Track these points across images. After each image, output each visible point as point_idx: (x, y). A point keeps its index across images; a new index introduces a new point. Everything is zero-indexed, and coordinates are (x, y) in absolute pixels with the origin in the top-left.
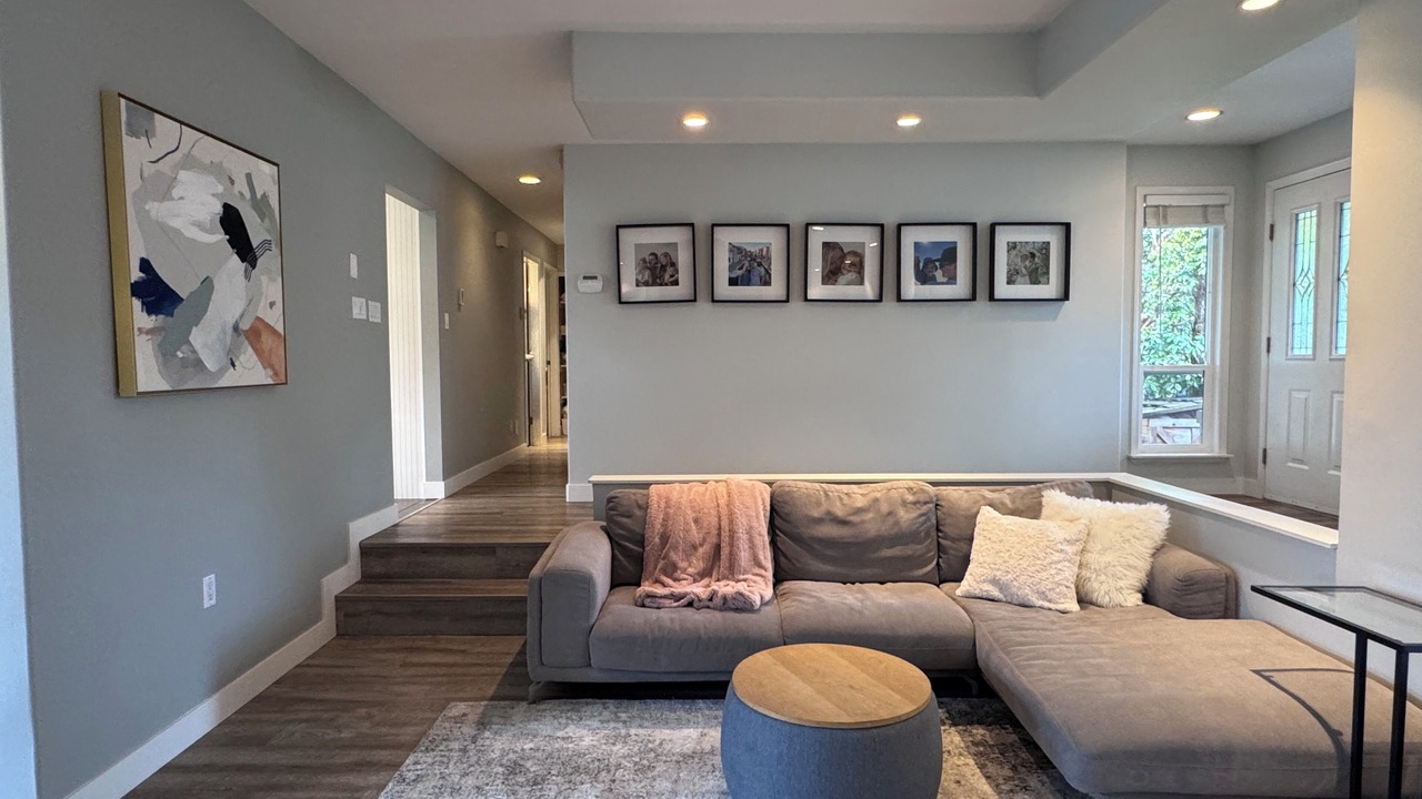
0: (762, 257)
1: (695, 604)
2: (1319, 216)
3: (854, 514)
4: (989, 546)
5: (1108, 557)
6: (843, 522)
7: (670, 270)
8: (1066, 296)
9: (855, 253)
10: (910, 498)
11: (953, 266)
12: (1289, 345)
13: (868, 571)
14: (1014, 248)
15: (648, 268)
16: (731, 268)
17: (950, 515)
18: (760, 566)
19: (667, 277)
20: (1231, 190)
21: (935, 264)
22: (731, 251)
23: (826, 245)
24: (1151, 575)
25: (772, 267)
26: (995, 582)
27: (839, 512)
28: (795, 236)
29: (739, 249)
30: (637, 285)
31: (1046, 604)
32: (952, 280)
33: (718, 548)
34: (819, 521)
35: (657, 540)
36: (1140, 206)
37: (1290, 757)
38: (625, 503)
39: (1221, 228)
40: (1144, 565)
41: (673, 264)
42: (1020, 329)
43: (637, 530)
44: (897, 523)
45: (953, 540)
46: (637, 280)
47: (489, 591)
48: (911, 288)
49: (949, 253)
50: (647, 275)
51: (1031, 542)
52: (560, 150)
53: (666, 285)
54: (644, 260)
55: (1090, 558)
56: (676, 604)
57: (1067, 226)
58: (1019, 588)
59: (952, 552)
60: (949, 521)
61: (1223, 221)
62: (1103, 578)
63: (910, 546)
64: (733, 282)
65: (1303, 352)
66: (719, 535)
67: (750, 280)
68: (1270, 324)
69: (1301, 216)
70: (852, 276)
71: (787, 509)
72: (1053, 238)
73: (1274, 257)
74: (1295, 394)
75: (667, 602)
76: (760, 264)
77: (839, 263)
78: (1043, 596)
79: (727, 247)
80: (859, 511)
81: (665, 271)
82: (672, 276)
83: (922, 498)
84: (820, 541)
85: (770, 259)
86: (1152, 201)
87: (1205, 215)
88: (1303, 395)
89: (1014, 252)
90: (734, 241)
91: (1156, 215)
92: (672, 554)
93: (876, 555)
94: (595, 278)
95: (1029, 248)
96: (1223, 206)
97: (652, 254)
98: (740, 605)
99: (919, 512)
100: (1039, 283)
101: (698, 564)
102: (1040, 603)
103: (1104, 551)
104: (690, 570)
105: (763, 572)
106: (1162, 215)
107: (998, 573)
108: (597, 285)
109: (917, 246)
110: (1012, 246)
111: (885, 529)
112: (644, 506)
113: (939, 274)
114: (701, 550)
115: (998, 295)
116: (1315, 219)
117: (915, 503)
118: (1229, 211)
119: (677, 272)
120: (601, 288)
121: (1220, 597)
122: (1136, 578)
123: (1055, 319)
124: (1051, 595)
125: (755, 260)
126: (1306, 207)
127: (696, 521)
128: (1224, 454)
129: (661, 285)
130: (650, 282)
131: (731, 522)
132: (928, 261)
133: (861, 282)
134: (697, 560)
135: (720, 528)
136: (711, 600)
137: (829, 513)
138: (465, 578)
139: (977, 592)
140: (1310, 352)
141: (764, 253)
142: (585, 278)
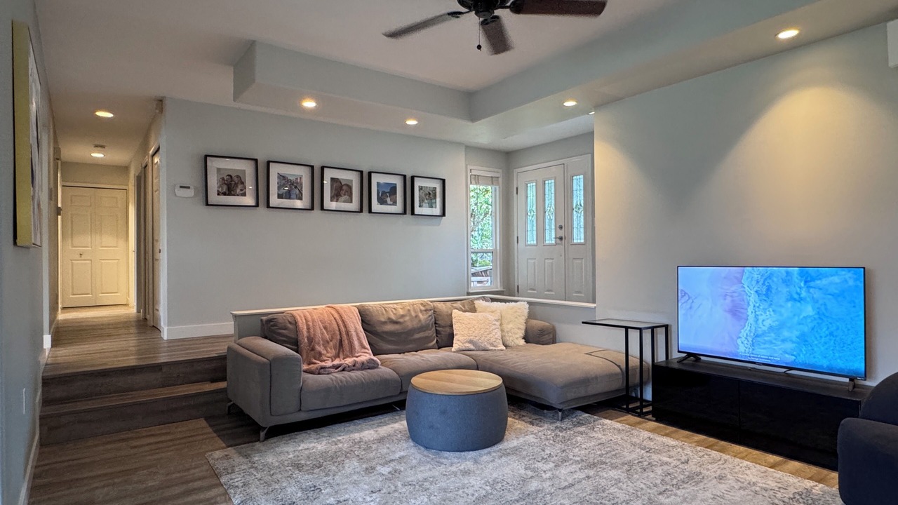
0: (297, 183)
1: (347, 369)
2: (536, 186)
3: (400, 318)
4: (464, 326)
5: (510, 326)
6: (396, 323)
7: (240, 187)
8: (444, 214)
9: (347, 185)
10: (423, 308)
11: (394, 196)
12: (526, 240)
13: (411, 346)
14: (422, 189)
15: (225, 184)
16: (279, 188)
17: (441, 316)
18: (365, 348)
19: (238, 191)
20: (500, 171)
21: (387, 194)
22: (278, 178)
23: (332, 179)
24: (526, 331)
25: (303, 189)
26: (471, 342)
27: (393, 317)
28: (317, 173)
29: (284, 177)
30: (218, 194)
31: (494, 348)
32: (395, 203)
33: (341, 341)
34: (385, 323)
35: (306, 340)
36: (469, 174)
37: (611, 376)
38: (281, 321)
39: (497, 187)
40: (523, 327)
41: (243, 183)
42: (426, 230)
43: (293, 336)
44: (420, 321)
45: (443, 327)
46: (218, 191)
47: (166, 394)
48: (376, 206)
49: (393, 189)
50: (225, 189)
51: (482, 322)
52: (160, 102)
53: (238, 195)
54: (223, 179)
55: (504, 326)
56: (337, 370)
57: (444, 181)
58: (482, 343)
59: (443, 333)
60: (440, 318)
61: (498, 184)
62: (510, 334)
63: (427, 332)
64: (280, 196)
65: (532, 242)
66: (340, 334)
67: (290, 195)
68: (518, 231)
69: (529, 185)
70: (347, 197)
71: (368, 318)
72: (438, 185)
73: (518, 201)
74: (529, 261)
75: (332, 370)
76: (296, 187)
77: (340, 190)
78: (492, 345)
79: (277, 175)
80: (403, 316)
81: (237, 186)
82: (241, 190)
83: (428, 308)
84: (386, 333)
85: (301, 184)
86: (474, 172)
87: (493, 180)
88: (533, 261)
89: (422, 191)
90: (281, 172)
91: (475, 179)
92: (317, 347)
93: (412, 338)
94: (189, 188)
95: (428, 190)
96: (498, 178)
97: (228, 175)
98: (372, 365)
99: (428, 315)
100: (432, 207)
101: (332, 352)
102: (491, 348)
103: (508, 323)
104: (329, 355)
105: (367, 351)
106: (477, 179)
107: (472, 338)
108: (190, 193)
109: (378, 184)
110: (421, 188)
111: (415, 324)
112: (294, 322)
113: (388, 199)
114: (331, 343)
115: (416, 212)
116: (534, 187)
117: (426, 311)
118: (500, 180)
119: (245, 188)
120: (193, 194)
121: (551, 336)
122: (521, 333)
123: (439, 225)
124: (495, 344)
125: (293, 184)
126: (531, 182)
127: (325, 328)
128: (502, 289)
129: (234, 195)
130: (227, 193)
131: (345, 326)
132: (384, 193)
133: (351, 202)
134: (331, 349)
135: (340, 330)
136: (354, 366)
137: (389, 318)
138: (136, 390)
139: (464, 348)
140: (535, 242)
141: (299, 180)
142: (181, 187)
